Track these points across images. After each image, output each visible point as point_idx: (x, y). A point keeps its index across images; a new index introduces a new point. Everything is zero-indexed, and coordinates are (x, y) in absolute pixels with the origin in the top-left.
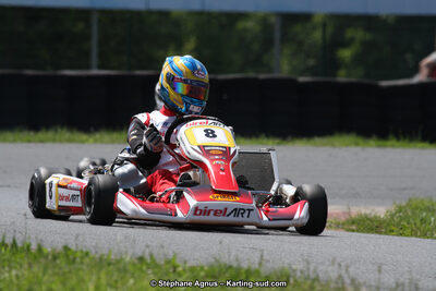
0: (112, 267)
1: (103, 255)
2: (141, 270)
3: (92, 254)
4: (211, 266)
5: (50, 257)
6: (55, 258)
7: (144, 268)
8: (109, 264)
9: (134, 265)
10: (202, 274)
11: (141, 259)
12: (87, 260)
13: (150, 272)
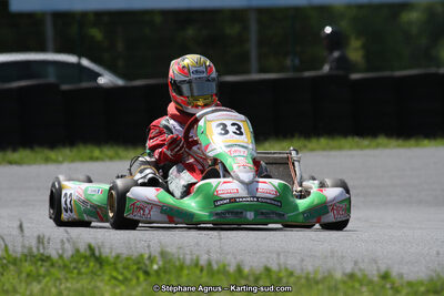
0: (320, 287)
1: (308, 274)
2: (353, 287)
3: (298, 272)
4: (431, 280)
5: (251, 278)
6: (257, 279)
7: (357, 285)
8: (317, 283)
9: (344, 282)
10: (422, 289)
11: (352, 276)
12: (292, 280)
13: (364, 289)
